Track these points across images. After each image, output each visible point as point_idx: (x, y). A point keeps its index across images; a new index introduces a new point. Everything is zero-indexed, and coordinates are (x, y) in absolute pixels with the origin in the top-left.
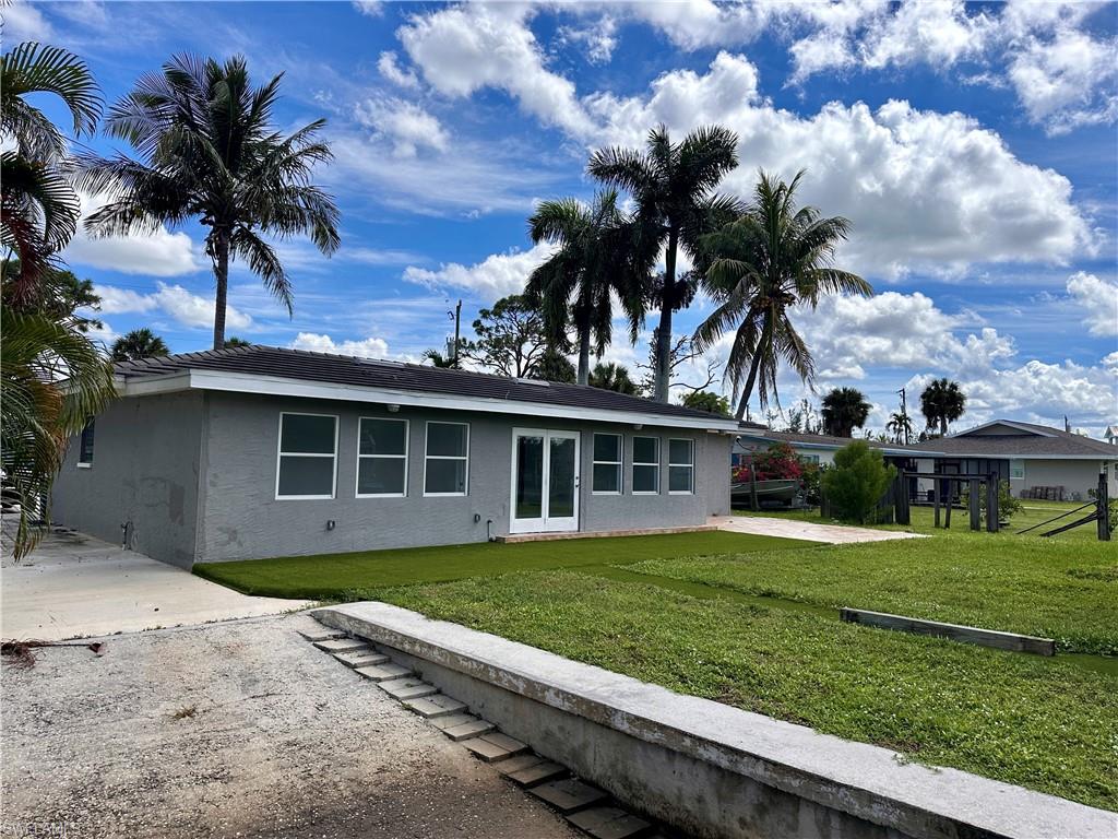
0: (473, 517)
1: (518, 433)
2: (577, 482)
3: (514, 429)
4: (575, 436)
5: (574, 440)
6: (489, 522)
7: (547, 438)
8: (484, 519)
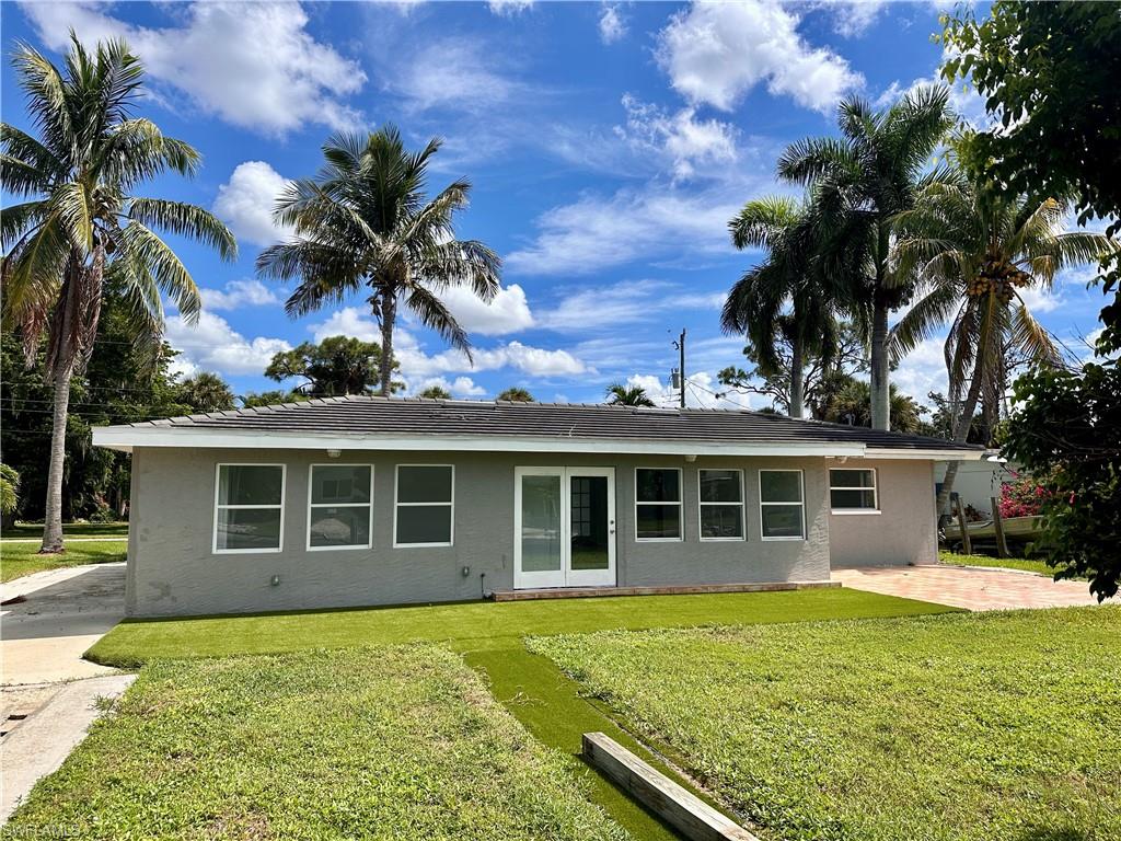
0: (460, 570)
1: (521, 472)
2: (611, 527)
3: (517, 468)
4: (608, 473)
5: (605, 479)
6: (483, 576)
7: (566, 476)
8: (475, 573)
